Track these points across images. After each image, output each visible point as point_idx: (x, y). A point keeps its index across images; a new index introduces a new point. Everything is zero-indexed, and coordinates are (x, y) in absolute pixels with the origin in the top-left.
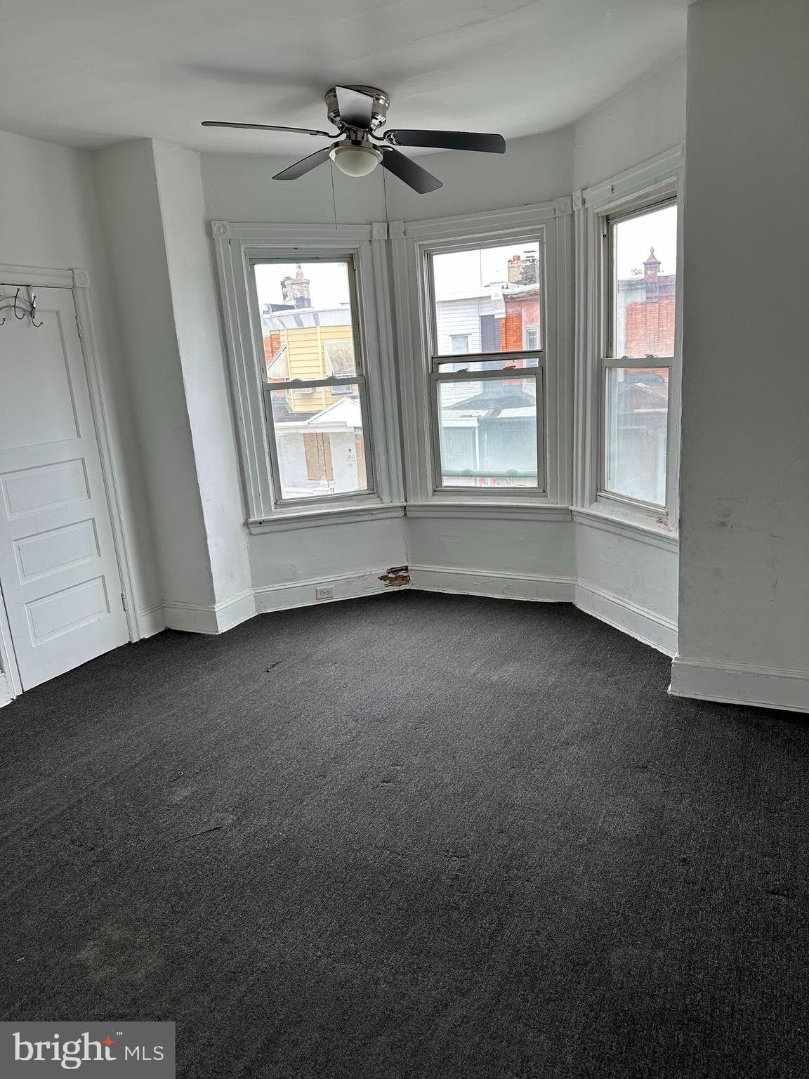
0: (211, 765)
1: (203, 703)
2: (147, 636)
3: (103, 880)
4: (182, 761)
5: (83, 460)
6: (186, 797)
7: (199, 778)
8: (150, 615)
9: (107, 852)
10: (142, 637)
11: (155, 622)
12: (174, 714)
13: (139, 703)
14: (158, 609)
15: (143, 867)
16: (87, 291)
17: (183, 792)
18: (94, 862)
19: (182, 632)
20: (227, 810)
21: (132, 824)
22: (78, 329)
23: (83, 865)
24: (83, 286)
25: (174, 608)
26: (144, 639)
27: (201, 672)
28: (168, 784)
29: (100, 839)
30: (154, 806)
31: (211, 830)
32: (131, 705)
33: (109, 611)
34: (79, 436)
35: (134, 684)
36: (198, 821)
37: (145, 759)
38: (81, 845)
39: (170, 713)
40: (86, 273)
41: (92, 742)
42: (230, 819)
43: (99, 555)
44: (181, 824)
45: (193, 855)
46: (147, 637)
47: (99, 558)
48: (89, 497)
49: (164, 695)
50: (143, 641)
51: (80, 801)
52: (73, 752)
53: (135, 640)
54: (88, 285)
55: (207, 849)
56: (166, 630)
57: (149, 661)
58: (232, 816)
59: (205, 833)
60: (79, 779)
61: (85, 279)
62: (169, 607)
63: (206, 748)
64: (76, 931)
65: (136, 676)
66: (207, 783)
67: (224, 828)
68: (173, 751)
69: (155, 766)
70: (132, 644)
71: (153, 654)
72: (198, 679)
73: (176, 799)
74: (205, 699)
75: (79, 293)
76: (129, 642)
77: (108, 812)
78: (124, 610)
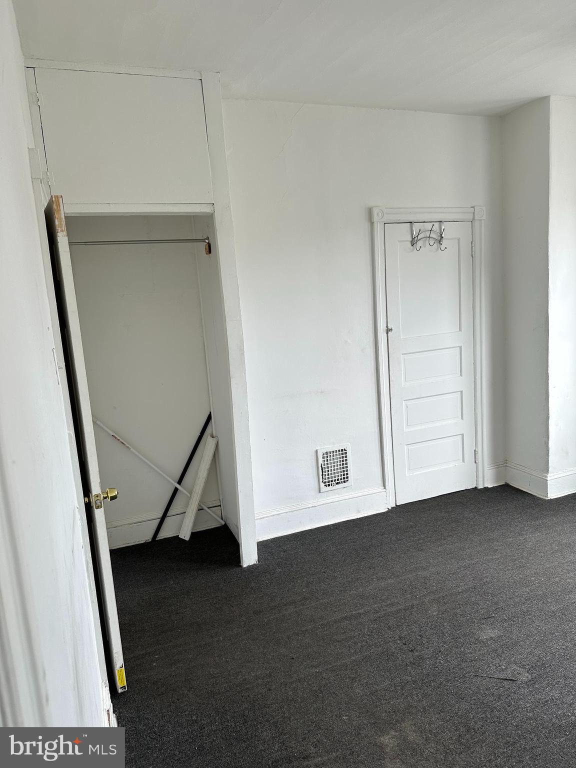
0: (518, 617)
1: (523, 558)
2: (490, 485)
3: (414, 682)
4: (496, 603)
5: (461, 347)
6: (491, 638)
7: (506, 624)
8: (494, 470)
9: (421, 658)
10: (486, 486)
11: (498, 476)
12: (497, 559)
13: (472, 541)
14: (501, 467)
15: (445, 686)
16: (483, 221)
17: (489, 633)
18: (411, 663)
19: (518, 489)
20: (524, 666)
21: (445, 643)
22: (472, 251)
23: (403, 661)
24: (480, 219)
25: (514, 469)
26: (488, 487)
27: (526, 529)
28: (480, 620)
29: (419, 645)
30: (465, 635)
31: (506, 679)
32: (466, 540)
33: (463, 461)
34: (460, 330)
35: (472, 523)
36: (497, 665)
37: (467, 591)
38: (406, 644)
39: (494, 557)
40: (484, 208)
41: (431, 561)
42: (525, 677)
43: (462, 419)
44: (483, 661)
45: (486, 695)
46: (489, 487)
47: (462, 421)
48: (461, 375)
49: (492, 539)
50: (486, 489)
51: (412, 607)
52: (417, 564)
53: (480, 487)
54: (484, 217)
55: (500, 695)
56: (505, 484)
57: (488, 507)
58: (527, 675)
59: (501, 679)
60: (416, 588)
61: (482, 214)
62: (510, 467)
63: (517, 600)
64: (385, 716)
65: (475, 516)
66: (511, 632)
67: (518, 682)
68: (490, 592)
69: (473, 599)
70: (477, 489)
71: (491, 502)
72: (522, 535)
73: (484, 637)
74: (525, 554)
75: (477, 224)
76: (476, 488)
77: (430, 624)
78: (475, 462)
